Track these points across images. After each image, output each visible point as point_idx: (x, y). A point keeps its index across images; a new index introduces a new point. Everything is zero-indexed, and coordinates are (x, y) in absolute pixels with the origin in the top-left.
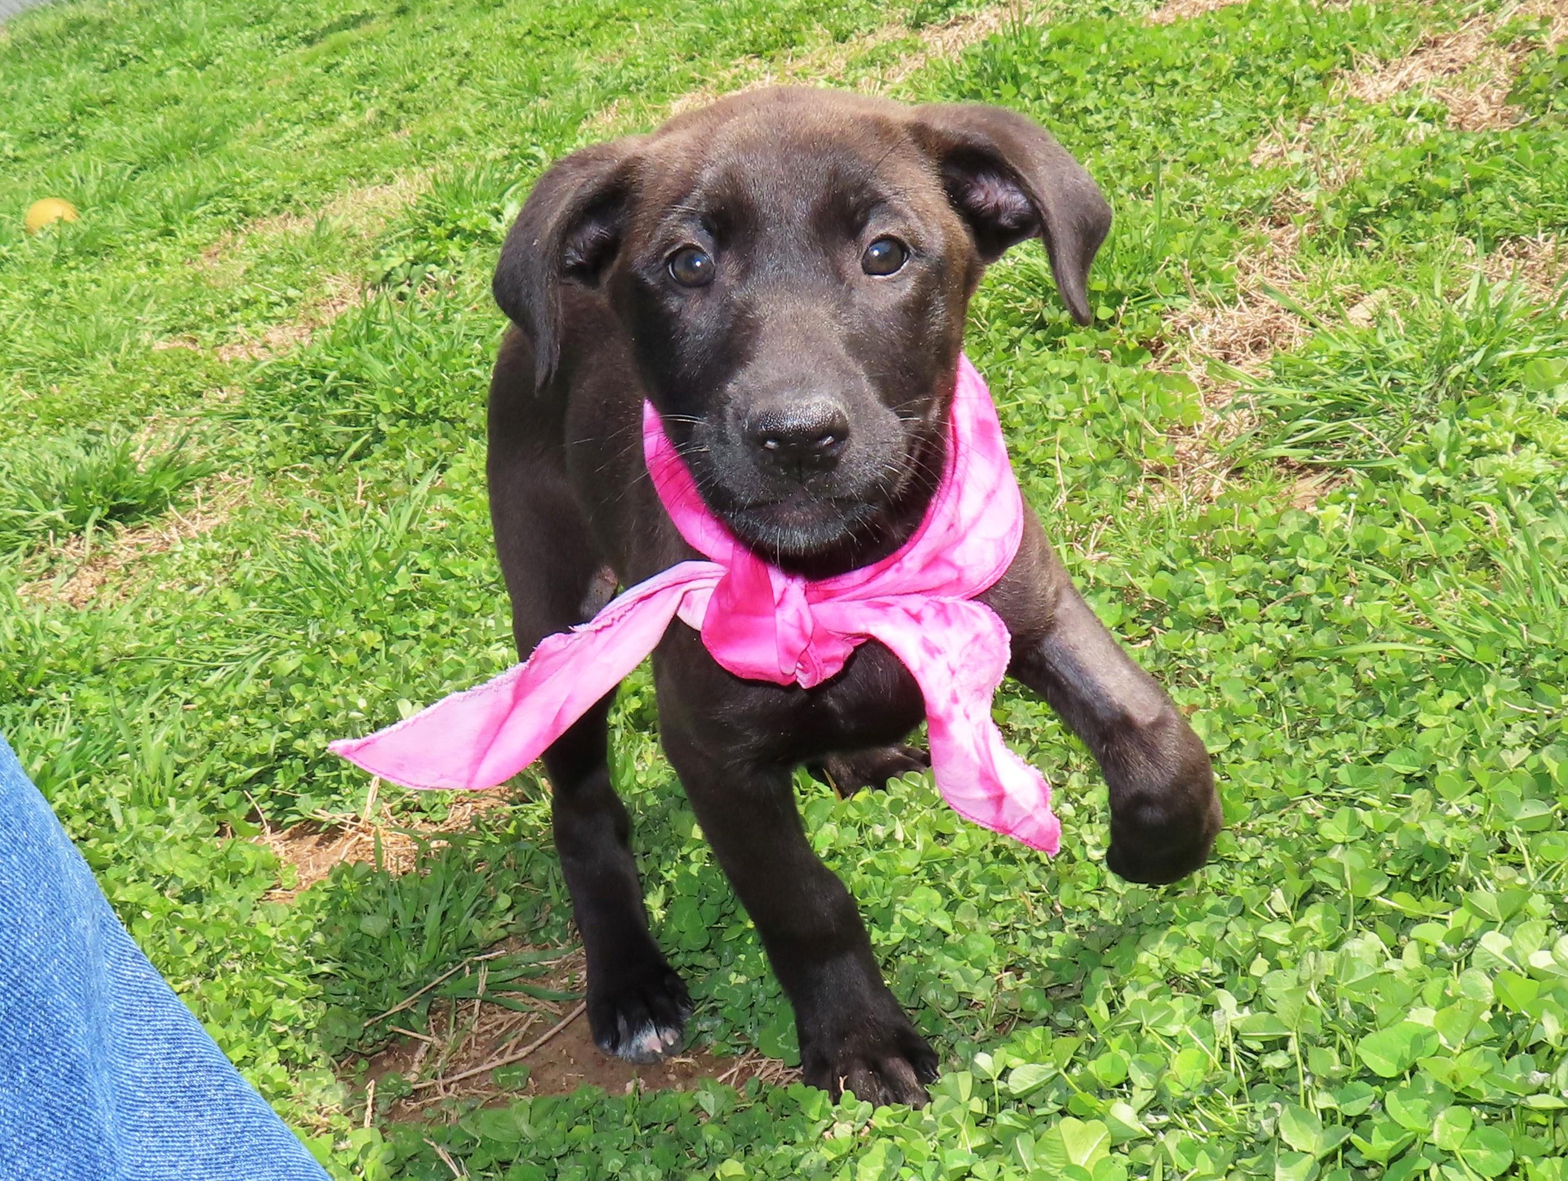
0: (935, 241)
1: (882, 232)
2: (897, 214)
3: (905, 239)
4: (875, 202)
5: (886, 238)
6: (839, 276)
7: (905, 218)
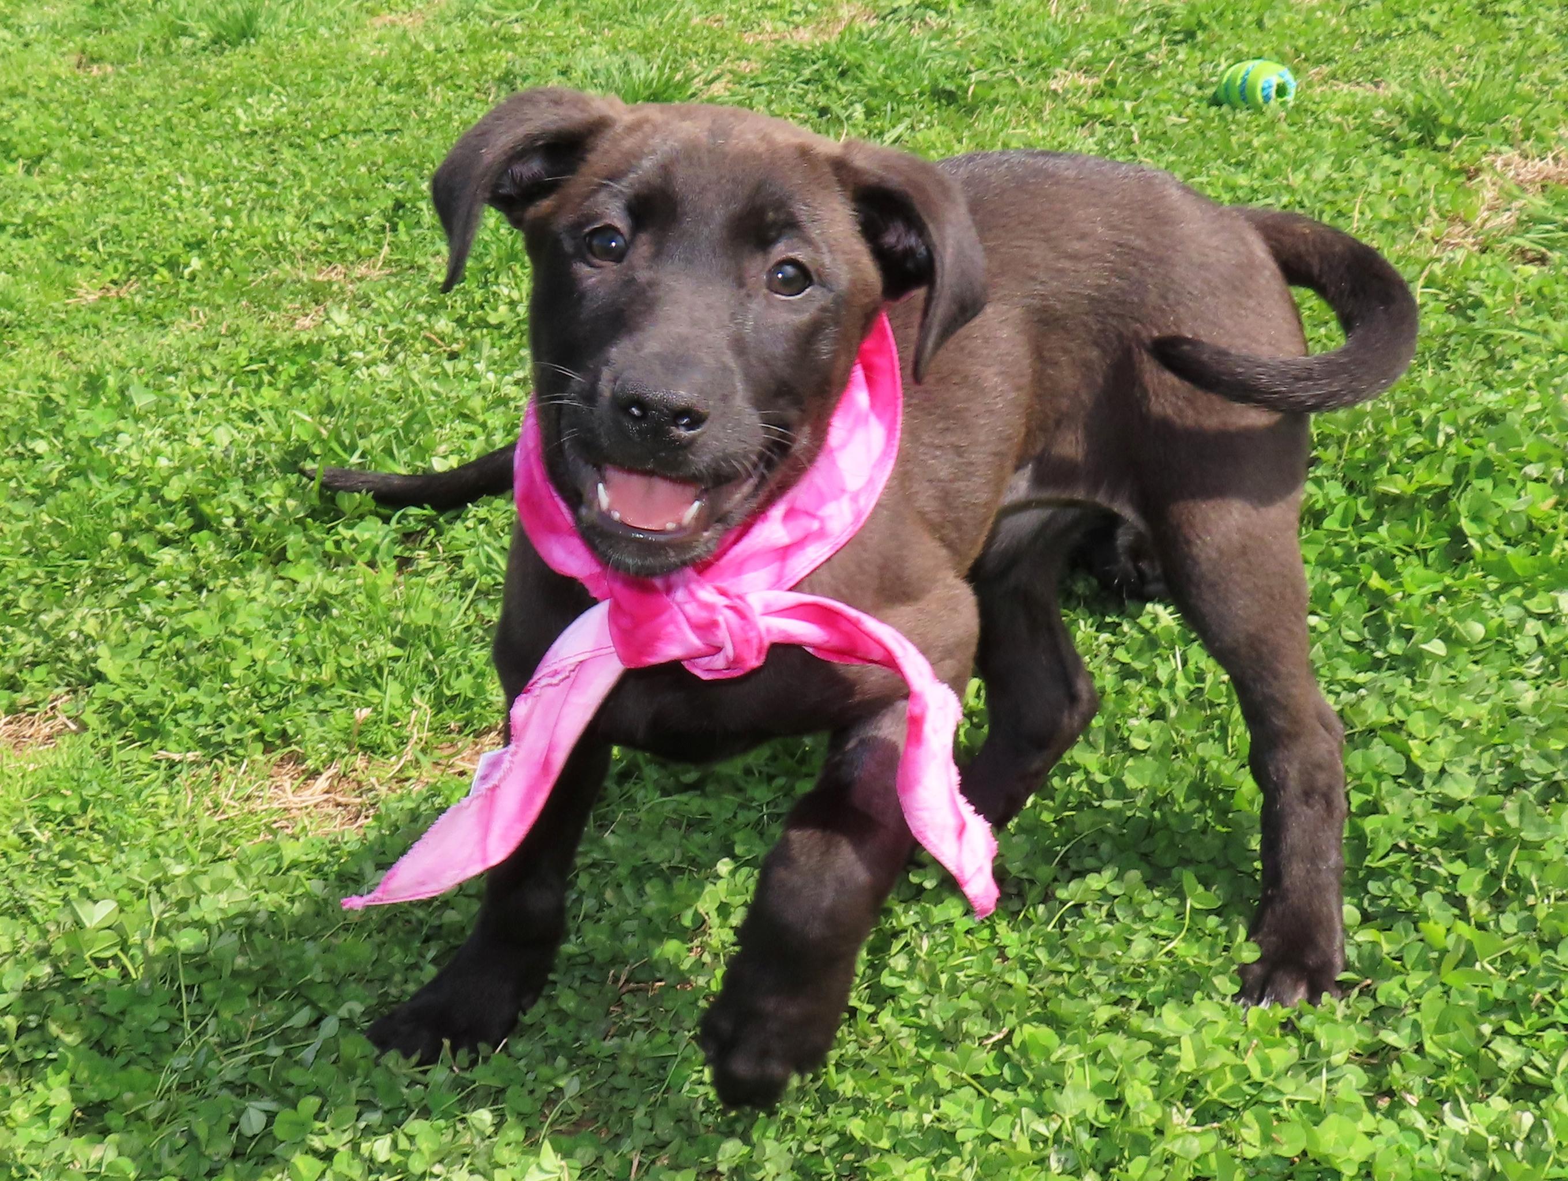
0: (842, 276)
1: (791, 255)
2: (809, 242)
3: (812, 268)
4: (791, 225)
5: (793, 262)
6: (741, 283)
7: (817, 249)
